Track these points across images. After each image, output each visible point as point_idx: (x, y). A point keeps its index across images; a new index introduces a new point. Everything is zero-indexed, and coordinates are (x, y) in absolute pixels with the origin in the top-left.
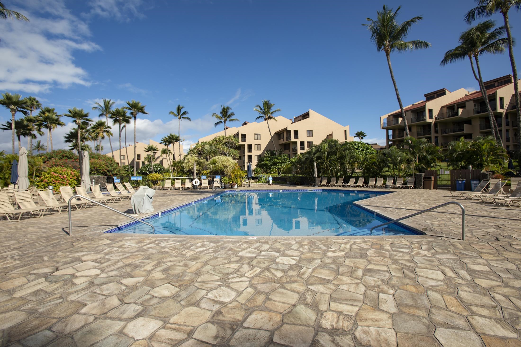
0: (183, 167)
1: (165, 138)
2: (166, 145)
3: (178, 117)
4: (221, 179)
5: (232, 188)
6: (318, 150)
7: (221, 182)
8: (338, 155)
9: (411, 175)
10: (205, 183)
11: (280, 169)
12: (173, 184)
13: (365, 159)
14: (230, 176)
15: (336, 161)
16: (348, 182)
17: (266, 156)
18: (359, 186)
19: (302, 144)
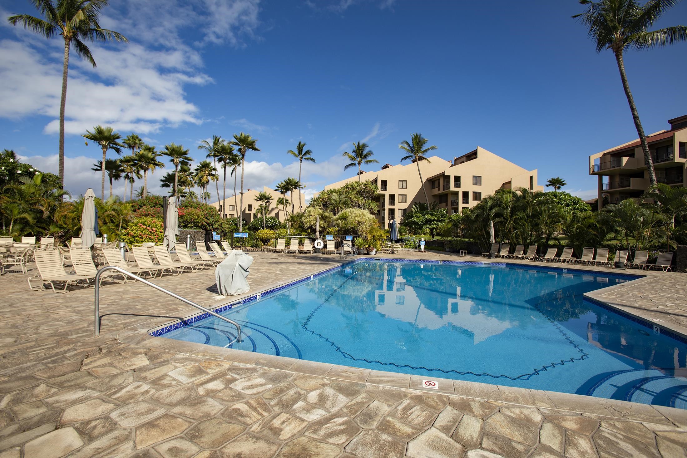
0: (302, 222)
1: (282, 183)
2: (282, 193)
3: (299, 158)
4: (353, 241)
5: (368, 254)
6: (497, 203)
7: (353, 245)
8: (529, 211)
9: (663, 247)
10: (331, 247)
11: (436, 229)
12: (288, 245)
13: (575, 219)
14: (365, 236)
15: (525, 221)
16: (545, 253)
17: (414, 211)
18: (564, 261)
19: (466, 195)
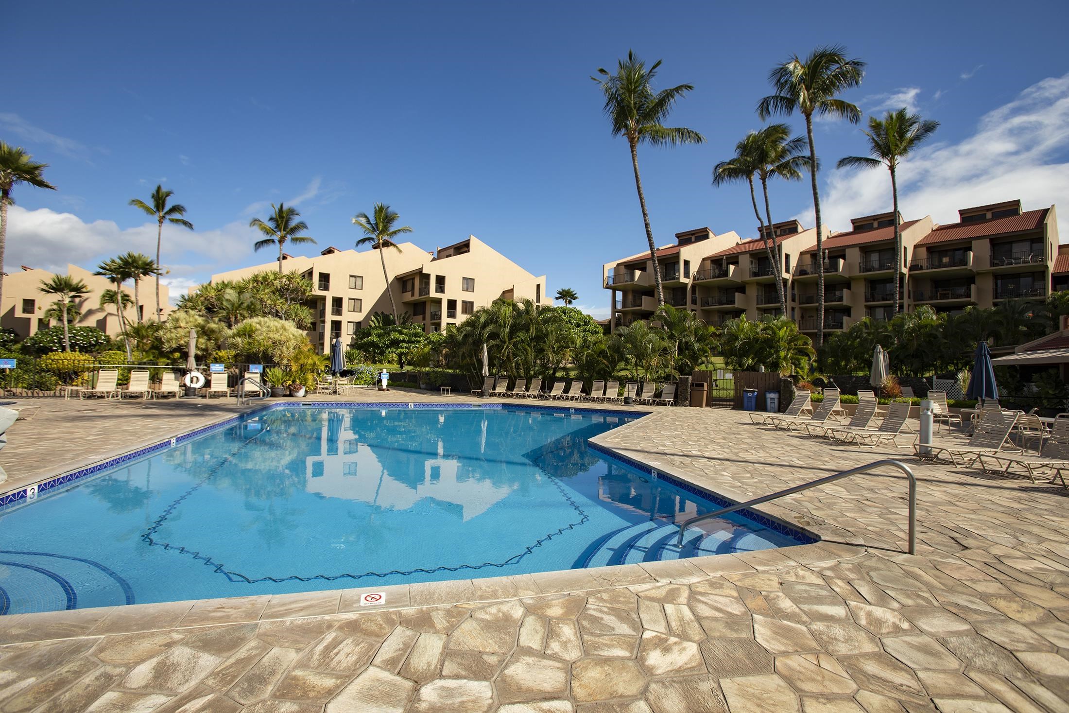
0: (159, 340)
1: (113, 261)
2: (113, 280)
3: (157, 217)
4: (263, 375)
5: (291, 395)
6: (492, 319)
7: (264, 382)
8: (533, 331)
9: (667, 378)
10: (220, 383)
11: (406, 354)
12: (124, 381)
13: (585, 344)
14: (287, 366)
15: (528, 345)
16: (551, 389)
17: (373, 325)
18: (572, 398)
19: (452, 304)
